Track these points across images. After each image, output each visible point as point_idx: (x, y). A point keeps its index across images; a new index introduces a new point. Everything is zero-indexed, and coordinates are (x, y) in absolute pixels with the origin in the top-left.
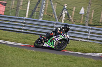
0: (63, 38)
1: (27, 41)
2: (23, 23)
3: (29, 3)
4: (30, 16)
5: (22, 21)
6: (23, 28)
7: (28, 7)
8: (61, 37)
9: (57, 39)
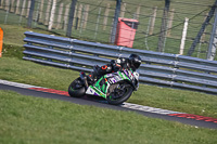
1: (181, 104)
2: (173, 66)
3: (186, 24)
4: (189, 52)
5: (171, 62)
6: (174, 76)
7: (185, 33)
9: (112, 79)
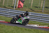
0: (27, 18)
8: (25, 18)
9: (23, 19)
